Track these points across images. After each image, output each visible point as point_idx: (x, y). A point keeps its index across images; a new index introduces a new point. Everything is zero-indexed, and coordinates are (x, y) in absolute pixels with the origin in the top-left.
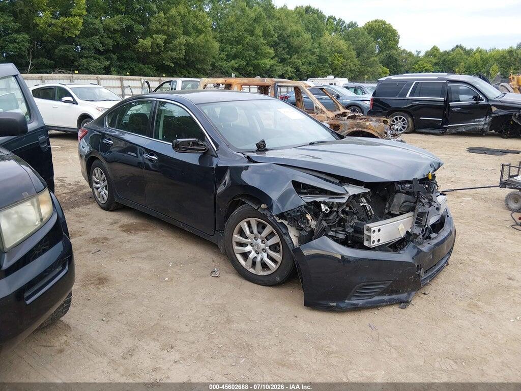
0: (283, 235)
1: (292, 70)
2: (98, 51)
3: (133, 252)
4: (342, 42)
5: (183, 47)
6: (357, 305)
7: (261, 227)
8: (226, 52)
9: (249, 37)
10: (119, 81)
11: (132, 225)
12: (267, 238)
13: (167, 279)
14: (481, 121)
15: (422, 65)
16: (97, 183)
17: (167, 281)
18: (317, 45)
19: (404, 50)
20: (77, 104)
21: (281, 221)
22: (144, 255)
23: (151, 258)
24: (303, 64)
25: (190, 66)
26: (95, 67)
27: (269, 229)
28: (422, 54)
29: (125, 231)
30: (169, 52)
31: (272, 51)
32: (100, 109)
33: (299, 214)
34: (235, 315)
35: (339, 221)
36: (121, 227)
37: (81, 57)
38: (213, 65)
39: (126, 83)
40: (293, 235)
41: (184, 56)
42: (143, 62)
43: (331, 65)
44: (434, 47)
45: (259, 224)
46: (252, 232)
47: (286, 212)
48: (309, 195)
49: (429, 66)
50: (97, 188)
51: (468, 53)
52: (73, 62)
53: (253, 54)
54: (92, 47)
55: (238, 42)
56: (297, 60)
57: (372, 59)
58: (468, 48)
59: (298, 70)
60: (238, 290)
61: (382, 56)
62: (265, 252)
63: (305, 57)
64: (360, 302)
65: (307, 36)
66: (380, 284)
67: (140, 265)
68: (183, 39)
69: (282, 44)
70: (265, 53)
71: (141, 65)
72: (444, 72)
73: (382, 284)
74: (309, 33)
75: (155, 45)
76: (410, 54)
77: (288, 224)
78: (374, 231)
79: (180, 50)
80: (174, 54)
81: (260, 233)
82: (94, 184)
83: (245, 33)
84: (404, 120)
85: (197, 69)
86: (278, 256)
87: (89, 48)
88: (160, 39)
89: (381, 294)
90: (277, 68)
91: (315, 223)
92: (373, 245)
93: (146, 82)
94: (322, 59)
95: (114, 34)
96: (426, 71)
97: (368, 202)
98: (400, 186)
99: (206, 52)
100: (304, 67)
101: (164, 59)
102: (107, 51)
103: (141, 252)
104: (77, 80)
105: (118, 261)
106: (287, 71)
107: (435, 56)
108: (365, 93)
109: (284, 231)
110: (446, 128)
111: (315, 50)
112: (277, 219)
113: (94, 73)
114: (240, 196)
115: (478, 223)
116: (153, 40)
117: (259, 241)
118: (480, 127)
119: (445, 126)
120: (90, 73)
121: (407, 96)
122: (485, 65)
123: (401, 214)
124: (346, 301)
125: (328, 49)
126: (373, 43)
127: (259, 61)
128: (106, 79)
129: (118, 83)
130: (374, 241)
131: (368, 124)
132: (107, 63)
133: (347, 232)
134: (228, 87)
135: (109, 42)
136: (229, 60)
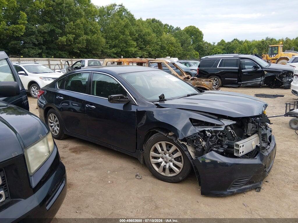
0: (184, 151)
1: (146, 53)
2: (34, 44)
3: (82, 166)
4: (173, 38)
5: (85, 41)
6: (234, 192)
7: (169, 147)
8: (109, 44)
9: (122, 35)
10: (47, 62)
11: (76, 148)
12: (173, 153)
13: (109, 182)
14: (259, 80)
15: (216, 50)
16: (51, 123)
17: (110, 184)
18: (159, 40)
19: (206, 42)
20: (27, 75)
21: (182, 142)
22: (90, 167)
23: (95, 169)
24: (153, 50)
25: (88, 52)
26: (33, 54)
27: (174, 148)
28: (216, 44)
29: (73, 152)
30: (77, 44)
31: (135, 43)
32: (42, 78)
33: (195, 138)
34: (160, 204)
35: (218, 141)
36: (70, 149)
37: (24, 48)
38: (102, 51)
39: (51, 62)
40: (191, 151)
41: (86, 46)
42: (61, 50)
43: (168, 51)
44: (222, 40)
45: (167, 144)
46: (163, 150)
47: (188, 137)
48: (200, 126)
49: (220, 50)
50: (52, 126)
51: (241, 43)
52: (19, 51)
53: (125, 45)
54: (31, 42)
55: (116, 38)
56: (149, 48)
57: (189, 47)
58: (240, 40)
59: (150, 53)
60: (156, 186)
61: (195, 46)
62: (171, 162)
63: (154, 47)
64: (235, 190)
65: (154, 35)
66: (246, 178)
67: (89, 174)
68: (85, 37)
69: (140, 40)
70: (131, 44)
71: (60, 52)
72: (228, 54)
73: (247, 178)
74: (155, 33)
75: (68, 40)
76: (209, 44)
77: (187, 144)
78: (241, 146)
79: (83, 43)
80: (80, 45)
81: (168, 150)
82: (49, 124)
83: (120, 33)
84: (216, 80)
85: (93, 54)
86: (180, 165)
87: (29, 43)
88: (71, 37)
89: (246, 184)
90: (138, 52)
91: (205, 143)
92: (240, 155)
93: (67, 61)
94: (162, 48)
95: (44, 34)
96: (219, 53)
97: (232, 129)
98: (253, 119)
99: (98, 44)
100: (154, 52)
101: (74, 48)
102: (40, 44)
103: (88, 165)
104: (22, 61)
105: (75, 172)
106: (144, 54)
107: (223, 45)
108: (191, 66)
109: (185, 149)
110: (241, 84)
111: (159, 43)
112: (180, 141)
113: (32, 57)
114: (154, 128)
115: (279, 137)
116: (67, 38)
117: (167, 155)
118: (259, 83)
119: (239, 83)
120: (30, 57)
121: (218, 67)
122: (250, 49)
123: (252, 135)
124: (228, 190)
125: (166, 42)
126: (190, 39)
127: (128, 49)
128: (40, 60)
129: (47, 63)
130: (241, 153)
131: (203, 83)
132: (40, 51)
133: (224, 148)
134: (119, 63)
135: (41, 39)
136: (111, 49)
